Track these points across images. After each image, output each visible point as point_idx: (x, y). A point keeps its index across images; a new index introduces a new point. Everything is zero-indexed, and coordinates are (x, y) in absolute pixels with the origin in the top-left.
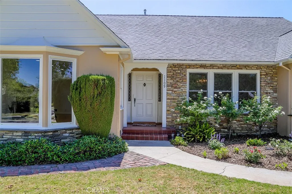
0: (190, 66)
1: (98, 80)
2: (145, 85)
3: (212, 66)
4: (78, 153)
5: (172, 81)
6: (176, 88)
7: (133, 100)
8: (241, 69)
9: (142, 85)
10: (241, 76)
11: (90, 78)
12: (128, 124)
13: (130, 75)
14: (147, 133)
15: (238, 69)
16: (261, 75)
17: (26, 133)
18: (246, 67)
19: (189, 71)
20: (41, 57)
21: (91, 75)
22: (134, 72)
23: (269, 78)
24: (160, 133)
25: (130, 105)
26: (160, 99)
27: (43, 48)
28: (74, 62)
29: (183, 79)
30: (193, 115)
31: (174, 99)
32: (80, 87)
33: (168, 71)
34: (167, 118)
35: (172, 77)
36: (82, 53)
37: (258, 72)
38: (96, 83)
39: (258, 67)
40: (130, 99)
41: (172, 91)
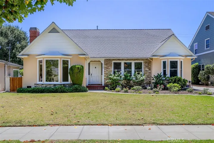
0: (114, 60)
1: (79, 67)
2: (96, 68)
3: (123, 60)
4: (73, 90)
5: (106, 66)
6: (108, 69)
7: (90, 74)
8: (135, 60)
9: (95, 68)
10: (135, 63)
11: (76, 66)
12: (88, 85)
13: (89, 64)
14: (96, 87)
15: (134, 60)
16: (144, 63)
17: (55, 85)
18: (137, 59)
19: (113, 61)
20: (59, 59)
21: (76, 65)
22: (91, 62)
23: (147, 64)
24: (101, 87)
25: (89, 77)
26: (102, 74)
27: (60, 56)
28: (69, 60)
29: (111, 65)
30: (112, 79)
31: (107, 74)
32: (73, 69)
33: (105, 62)
34: (104, 82)
35: (106, 65)
36: (72, 57)
37: (143, 62)
38: (78, 68)
39: (142, 60)
40: (89, 74)
41: (106, 70)
